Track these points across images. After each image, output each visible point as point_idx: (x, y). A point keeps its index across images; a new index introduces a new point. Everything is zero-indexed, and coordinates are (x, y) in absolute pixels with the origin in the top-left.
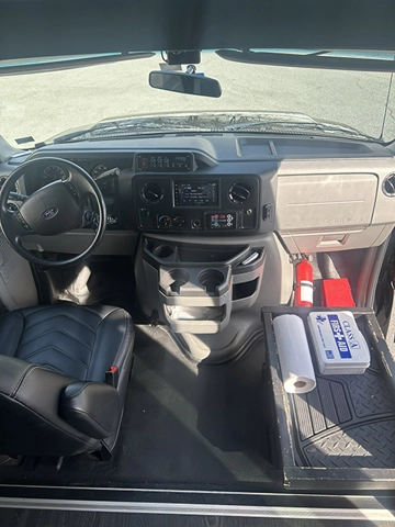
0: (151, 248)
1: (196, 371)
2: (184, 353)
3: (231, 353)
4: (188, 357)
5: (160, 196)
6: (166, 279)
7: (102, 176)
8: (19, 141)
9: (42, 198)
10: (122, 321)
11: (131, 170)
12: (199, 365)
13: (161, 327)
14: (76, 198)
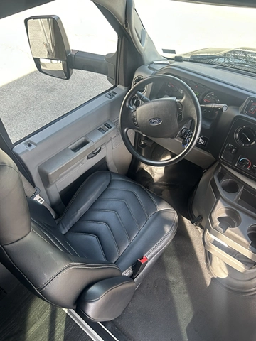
0: (221, 177)
1: (208, 282)
2: (207, 261)
3: (245, 287)
4: (208, 266)
5: (252, 141)
6: (220, 210)
7: (210, 105)
8: (165, 51)
9: (155, 108)
10: (169, 222)
11: (238, 109)
12: (213, 279)
13: (199, 229)
14: (180, 117)
